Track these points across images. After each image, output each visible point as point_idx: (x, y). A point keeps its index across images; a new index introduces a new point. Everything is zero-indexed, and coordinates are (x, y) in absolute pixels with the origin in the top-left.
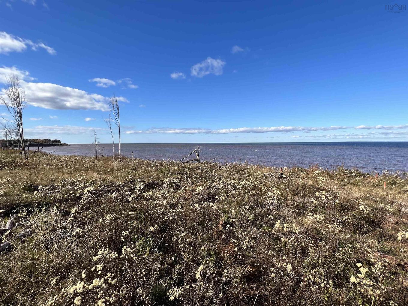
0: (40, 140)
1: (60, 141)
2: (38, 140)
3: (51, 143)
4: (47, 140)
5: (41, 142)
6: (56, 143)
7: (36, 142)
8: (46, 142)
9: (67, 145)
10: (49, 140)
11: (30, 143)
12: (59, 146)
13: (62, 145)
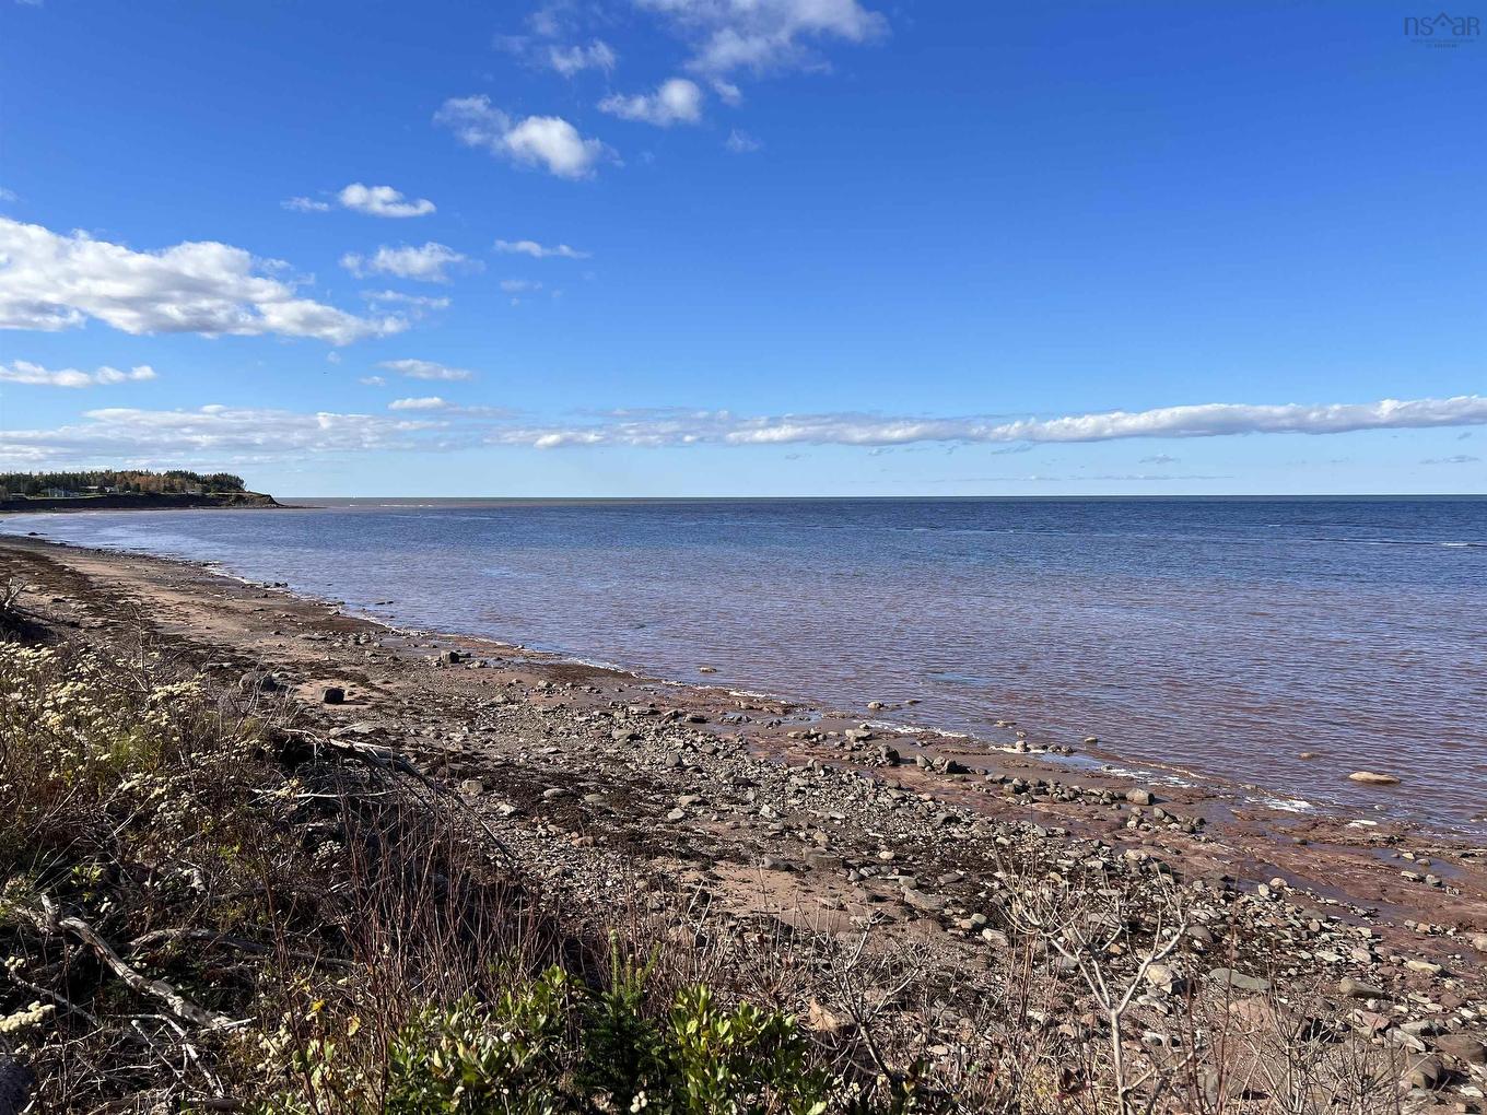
0: (148, 474)
1: (242, 482)
2: (141, 474)
3: (196, 491)
4: (181, 474)
5: (153, 487)
6: (222, 492)
7: (127, 487)
8: (172, 489)
9: (268, 501)
10: (192, 477)
11: (101, 490)
12: (229, 505)
13: (246, 503)
